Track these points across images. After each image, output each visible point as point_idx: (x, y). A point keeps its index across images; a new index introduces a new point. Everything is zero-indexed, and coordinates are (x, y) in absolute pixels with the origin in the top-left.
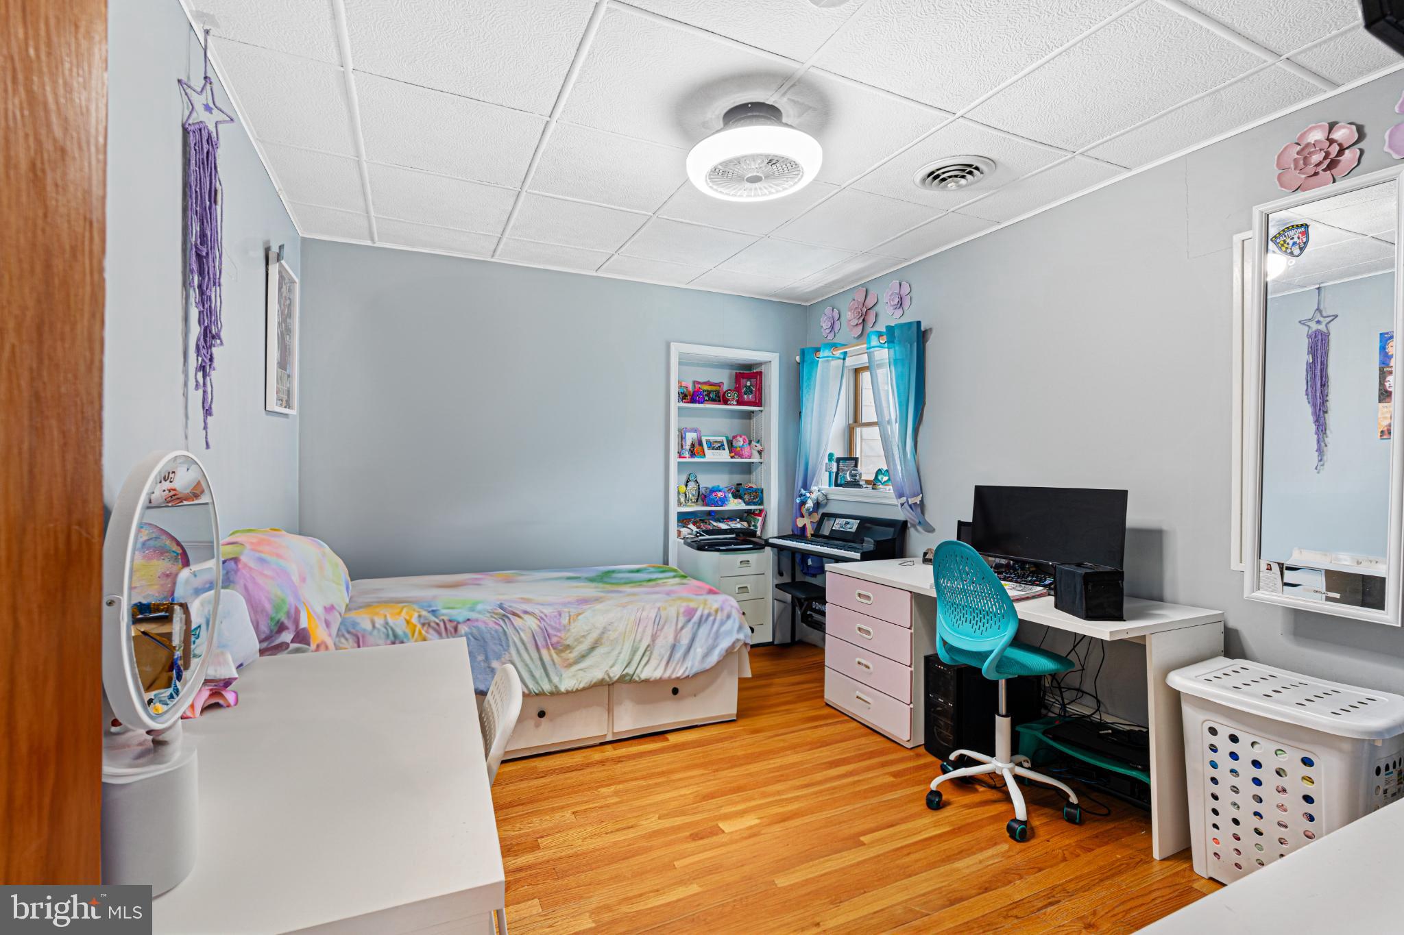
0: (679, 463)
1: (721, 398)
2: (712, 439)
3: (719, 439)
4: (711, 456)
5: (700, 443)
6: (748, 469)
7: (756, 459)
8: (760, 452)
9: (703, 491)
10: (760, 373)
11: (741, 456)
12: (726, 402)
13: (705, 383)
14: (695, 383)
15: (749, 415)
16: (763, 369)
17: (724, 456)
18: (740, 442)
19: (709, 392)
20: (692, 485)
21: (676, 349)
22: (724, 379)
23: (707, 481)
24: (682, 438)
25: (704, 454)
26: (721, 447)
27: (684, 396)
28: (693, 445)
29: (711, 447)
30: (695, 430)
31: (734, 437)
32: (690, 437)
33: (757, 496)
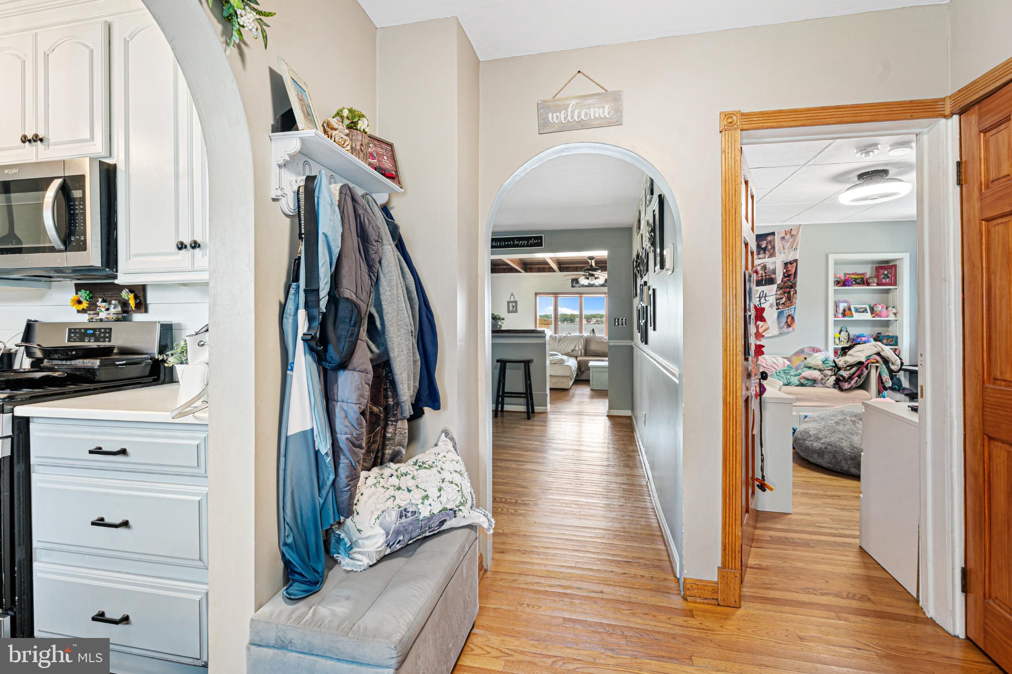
0: (834, 320)
1: (864, 282)
2: (858, 306)
3: (864, 306)
4: (857, 316)
5: (850, 309)
6: (887, 324)
7: (892, 318)
8: (895, 314)
9: (851, 337)
10: (895, 266)
11: (880, 316)
12: (868, 284)
13: (853, 274)
14: (845, 274)
15: (887, 291)
16: (897, 263)
17: (868, 316)
18: (879, 308)
19: (855, 280)
20: (843, 333)
21: (832, 258)
22: (868, 271)
23: (854, 331)
24: (837, 306)
25: (852, 316)
26: (865, 311)
27: (837, 283)
28: (844, 310)
29: (857, 310)
30: (846, 302)
31: (875, 305)
32: (842, 306)
33: (893, 341)
